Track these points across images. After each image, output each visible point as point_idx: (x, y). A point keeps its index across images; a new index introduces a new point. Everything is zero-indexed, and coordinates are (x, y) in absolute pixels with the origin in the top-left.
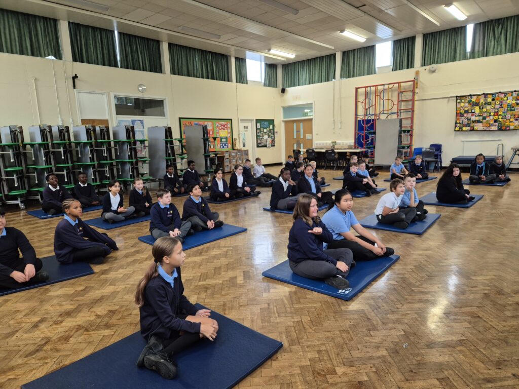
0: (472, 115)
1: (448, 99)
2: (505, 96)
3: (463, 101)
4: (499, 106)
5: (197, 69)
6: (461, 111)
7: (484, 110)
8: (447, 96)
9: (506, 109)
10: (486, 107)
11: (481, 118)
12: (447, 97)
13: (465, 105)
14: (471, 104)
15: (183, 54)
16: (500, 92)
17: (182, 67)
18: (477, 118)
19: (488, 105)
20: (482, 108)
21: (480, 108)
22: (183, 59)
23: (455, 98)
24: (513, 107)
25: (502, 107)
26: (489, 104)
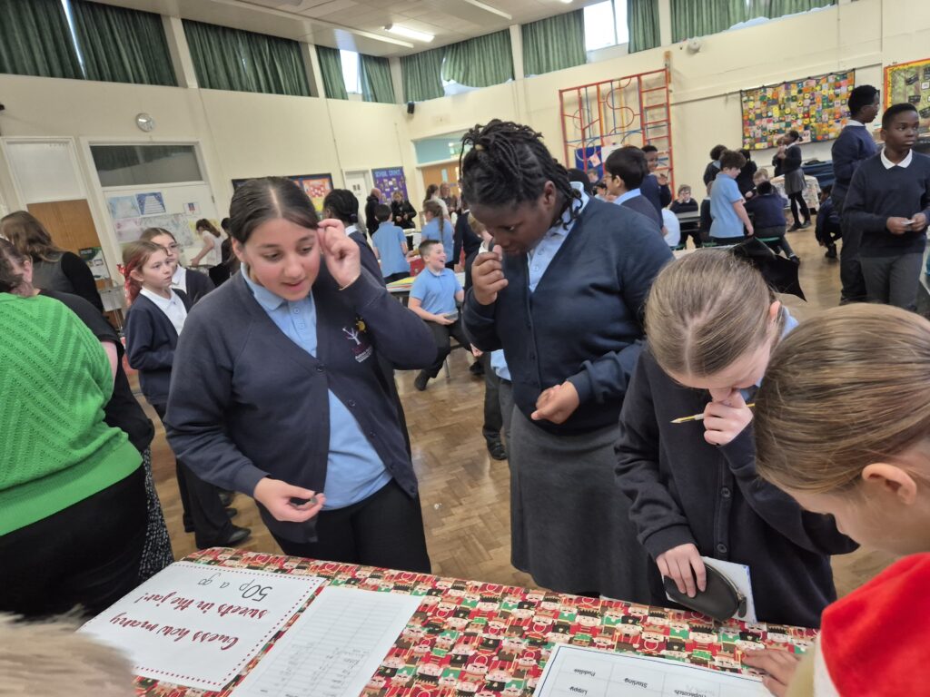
0: (769, 122)
1: (724, 98)
2: (817, 83)
3: (752, 98)
4: (809, 101)
5: (245, 74)
6: (750, 117)
7: (787, 111)
8: (723, 93)
9: (821, 105)
10: (789, 106)
11: (783, 124)
12: (726, 95)
13: (755, 105)
14: (765, 103)
15: (213, 42)
16: (809, 78)
17: (216, 72)
18: (777, 126)
19: (793, 101)
20: (784, 108)
21: (780, 109)
22: (215, 52)
23: (739, 95)
24: (831, 101)
25: (814, 103)
26: (794, 99)
